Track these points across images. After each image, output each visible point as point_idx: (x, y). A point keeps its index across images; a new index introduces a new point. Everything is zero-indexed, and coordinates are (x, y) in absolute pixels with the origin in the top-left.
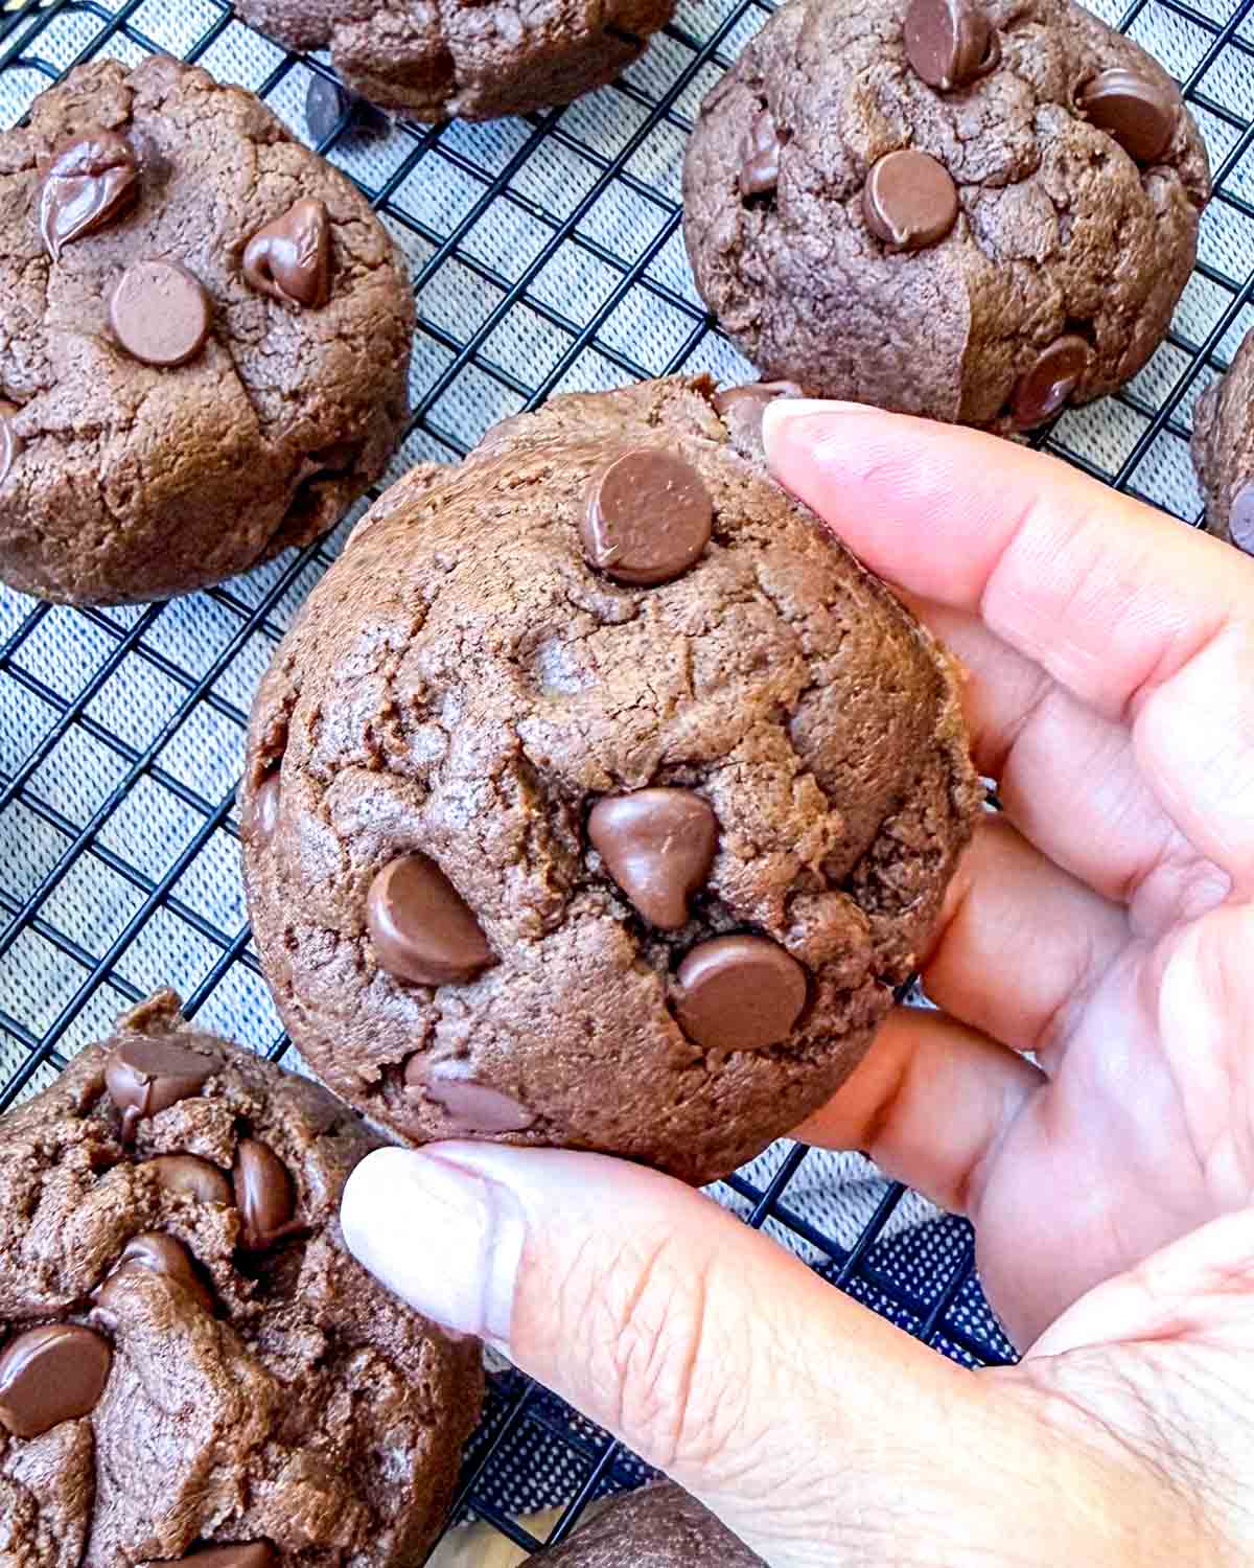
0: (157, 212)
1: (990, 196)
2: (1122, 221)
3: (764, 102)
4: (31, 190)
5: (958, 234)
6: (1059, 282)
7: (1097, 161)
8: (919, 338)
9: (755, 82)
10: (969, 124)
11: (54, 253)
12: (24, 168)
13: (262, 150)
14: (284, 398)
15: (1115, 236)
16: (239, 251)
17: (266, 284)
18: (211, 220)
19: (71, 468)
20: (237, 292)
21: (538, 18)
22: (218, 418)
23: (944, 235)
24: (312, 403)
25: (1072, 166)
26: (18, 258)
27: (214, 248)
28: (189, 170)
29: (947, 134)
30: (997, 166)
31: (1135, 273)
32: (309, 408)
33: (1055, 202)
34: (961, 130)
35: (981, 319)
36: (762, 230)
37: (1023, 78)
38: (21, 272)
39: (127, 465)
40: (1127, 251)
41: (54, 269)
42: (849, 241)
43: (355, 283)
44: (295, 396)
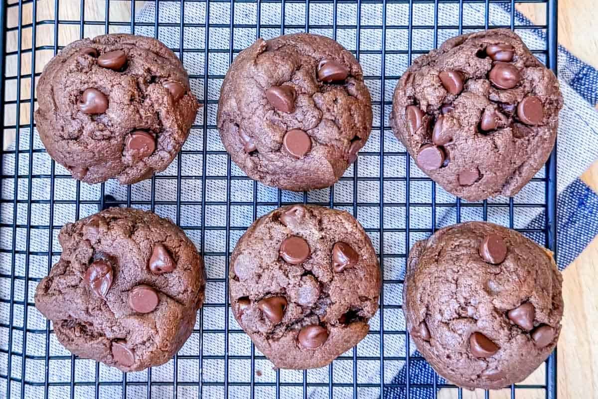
0: (121, 272)
1: (316, 130)
2: (350, 110)
3: (238, 126)
4: (86, 286)
5: (314, 144)
6: (344, 138)
7: (335, 101)
8: (319, 173)
9: (231, 121)
10: (300, 116)
11: (106, 300)
12: (80, 282)
13: (134, 237)
14: (183, 294)
15: (351, 115)
16: (148, 267)
17: (161, 272)
18: (136, 265)
19: (150, 350)
20: (154, 278)
21: (170, 148)
22: (174, 314)
23: (311, 147)
24: (190, 289)
25: (331, 108)
26: (97, 306)
27: (142, 272)
28: (121, 256)
29: (296, 122)
30: (314, 123)
31: (360, 118)
32: (190, 291)
33: (332, 120)
34: (299, 119)
35: (332, 162)
36: (260, 161)
37: (305, 93)
38: (100, 309)
39: (163, 340)
40: (355, 116)
41: (108, 303)
42: (287, 160)
43: (179, 254)
44: (185, 291)
